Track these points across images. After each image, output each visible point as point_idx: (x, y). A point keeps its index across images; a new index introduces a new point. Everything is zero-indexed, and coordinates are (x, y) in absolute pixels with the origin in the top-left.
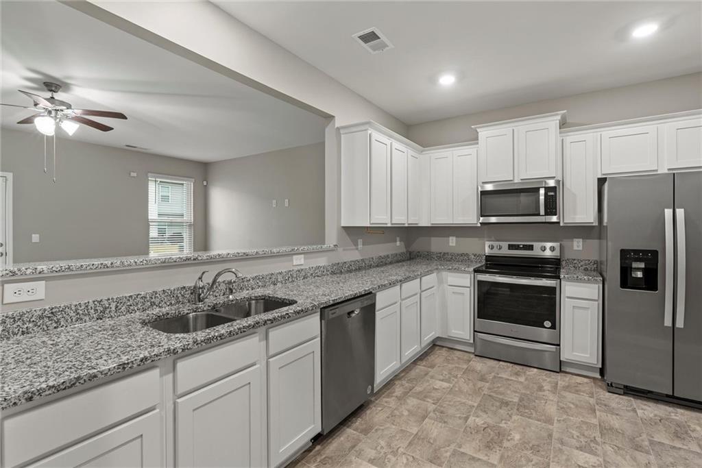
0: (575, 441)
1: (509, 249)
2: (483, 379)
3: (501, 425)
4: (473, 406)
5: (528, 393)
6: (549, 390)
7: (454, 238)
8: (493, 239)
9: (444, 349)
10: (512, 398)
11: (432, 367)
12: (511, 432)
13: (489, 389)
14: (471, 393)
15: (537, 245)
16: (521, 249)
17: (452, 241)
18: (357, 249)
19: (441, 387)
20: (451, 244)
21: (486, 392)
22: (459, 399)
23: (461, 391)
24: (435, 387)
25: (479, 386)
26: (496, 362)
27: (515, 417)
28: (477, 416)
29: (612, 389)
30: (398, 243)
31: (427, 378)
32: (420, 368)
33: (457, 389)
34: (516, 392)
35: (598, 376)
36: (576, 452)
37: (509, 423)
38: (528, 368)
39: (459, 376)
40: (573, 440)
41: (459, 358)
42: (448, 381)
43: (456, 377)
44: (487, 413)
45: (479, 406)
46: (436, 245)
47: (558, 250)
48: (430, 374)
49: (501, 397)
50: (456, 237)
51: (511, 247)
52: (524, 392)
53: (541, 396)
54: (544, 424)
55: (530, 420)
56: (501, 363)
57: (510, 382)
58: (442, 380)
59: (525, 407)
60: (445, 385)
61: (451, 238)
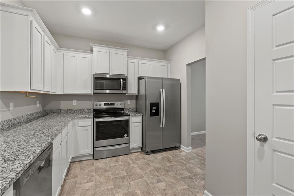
0: (154, 180)
1: (105, 105)
2: (106, 171)
3: (130, 190)
4: (112, 188)
5: (127, 168)
6: (132, 163)
7: (76, 101)
8: (96, 101)
9: (76, 163)
10: (123, 174)
11: (76, 177)
12: (136, 191)
13: (112, 174)
14: (106, 182)
15: (116, 103)
16: (110, 105)
17: (75, 103)
18: (9, 110)
19: (89, 187)
20: (73, 104)
21: (112, 177)
22: (103, 189)
23: (101, 183)
24: (86, 189)
25: (107, 175)
26: (105, 159)
27: (132, 183)
28: (118, 193)
29: (147, 153)
30: (38, 105)
31: (78, 185)
32: (70, 181)
33: (98, 183)
34: (123, 170)
35: (140, 150)
36: (158, 184)
37: (131, 187)
38: (119, 157)
39: (94, 175)
40: (153, 180)
41: (88, 165)
42: (91, 181)
43: (93, 176)
44: (120, 188)
45: (114, 186)
46: (64, 105)
47: (123, 105)
48: (78, 182)
49: (119, 176)
50: (77, 100)
51: (105, 104)
52: (125, 168)
53: (132, 167)
54: (142, 179)
55: (137, 180)
56: (108, 159)
57: (117, 167)
58: (87, 182)
59: (131, 175)
60: (91, 184)
61: (73, 101)
